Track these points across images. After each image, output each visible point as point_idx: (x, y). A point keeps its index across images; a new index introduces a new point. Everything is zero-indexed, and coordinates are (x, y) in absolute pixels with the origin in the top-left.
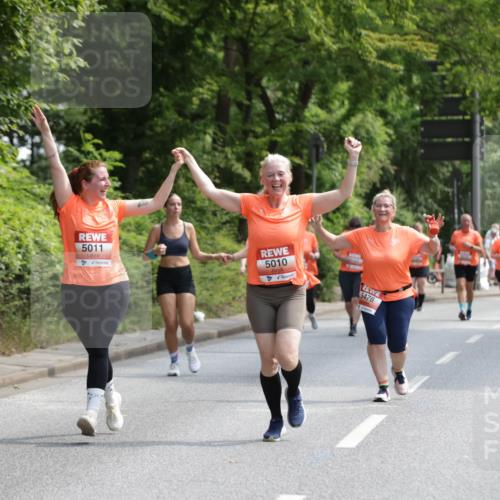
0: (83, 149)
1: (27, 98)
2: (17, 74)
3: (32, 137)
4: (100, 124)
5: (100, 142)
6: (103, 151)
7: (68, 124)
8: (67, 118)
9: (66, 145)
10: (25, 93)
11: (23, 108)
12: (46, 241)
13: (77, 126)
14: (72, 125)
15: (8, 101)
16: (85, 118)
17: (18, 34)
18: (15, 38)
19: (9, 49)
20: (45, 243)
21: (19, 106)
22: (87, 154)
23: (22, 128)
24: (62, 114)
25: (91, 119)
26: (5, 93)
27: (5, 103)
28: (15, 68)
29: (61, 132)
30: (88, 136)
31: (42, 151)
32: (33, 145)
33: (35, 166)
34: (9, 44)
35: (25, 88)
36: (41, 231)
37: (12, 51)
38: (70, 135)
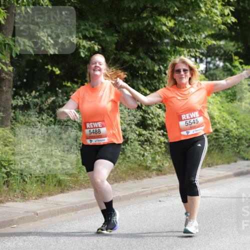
0: (233, 64)
1: (204, 38)
2: (200, 26)
3: (207, 59)
4: (242, 51)
5: (242, 61)
6: (243, 66)
7: (225, 52)
8: (225, 49)
9: (224, 62)
10: (203, 36)
11: (203, 43)
12: (212, 112)
13: (230, 53)
14: (227, 52)
15: (195, 40)
16: (234, 48)
17: (201, 5)
18: (200, 7)
19: (196, 13)
20: (211, 113)
21: (201, 42)
22: (235, 67)
23: (202, 54)
24: (222, 46)
25: (237, 49)
26: (194, 36)
27: (194, 41)
28: (199, 23)
29: (221, 56)
30: (236, 58)
31: (211, 66)
32: (207, 62)
33: (207, 73)
34: (197, 10)
35: (204, 33)
36: (210, 107)
37: (198, 14)
38: (226, 57)
